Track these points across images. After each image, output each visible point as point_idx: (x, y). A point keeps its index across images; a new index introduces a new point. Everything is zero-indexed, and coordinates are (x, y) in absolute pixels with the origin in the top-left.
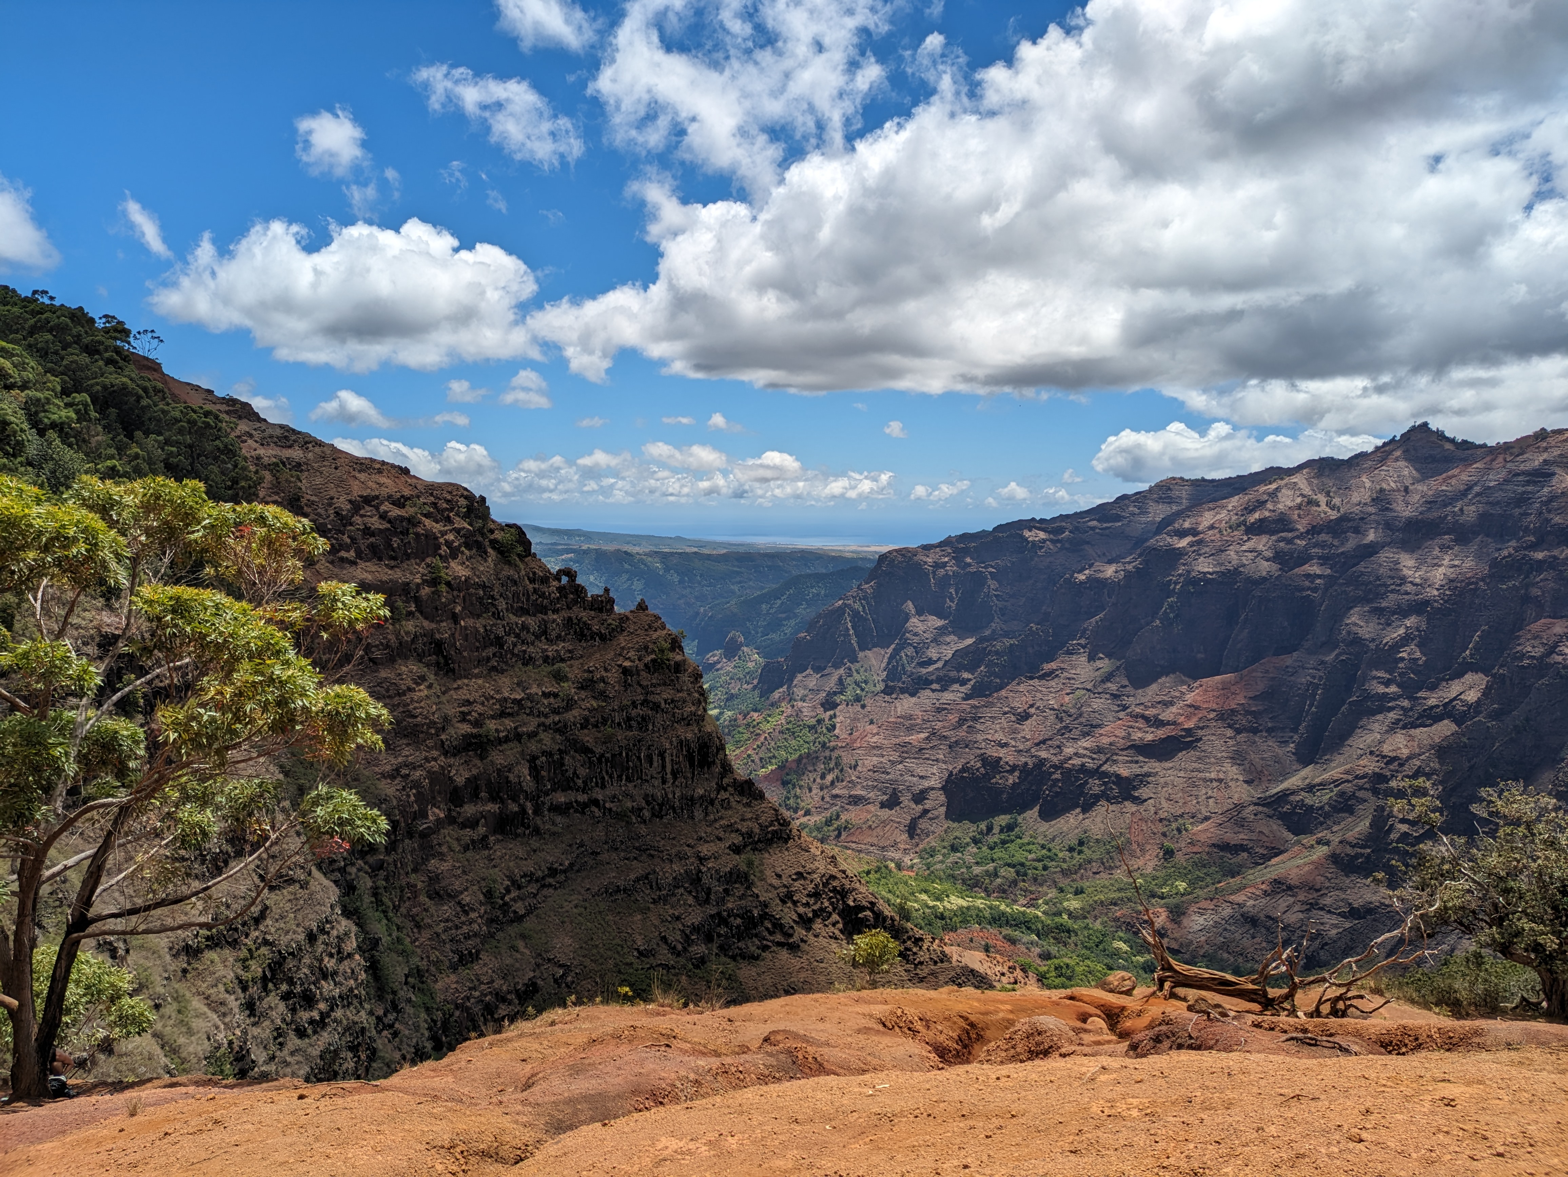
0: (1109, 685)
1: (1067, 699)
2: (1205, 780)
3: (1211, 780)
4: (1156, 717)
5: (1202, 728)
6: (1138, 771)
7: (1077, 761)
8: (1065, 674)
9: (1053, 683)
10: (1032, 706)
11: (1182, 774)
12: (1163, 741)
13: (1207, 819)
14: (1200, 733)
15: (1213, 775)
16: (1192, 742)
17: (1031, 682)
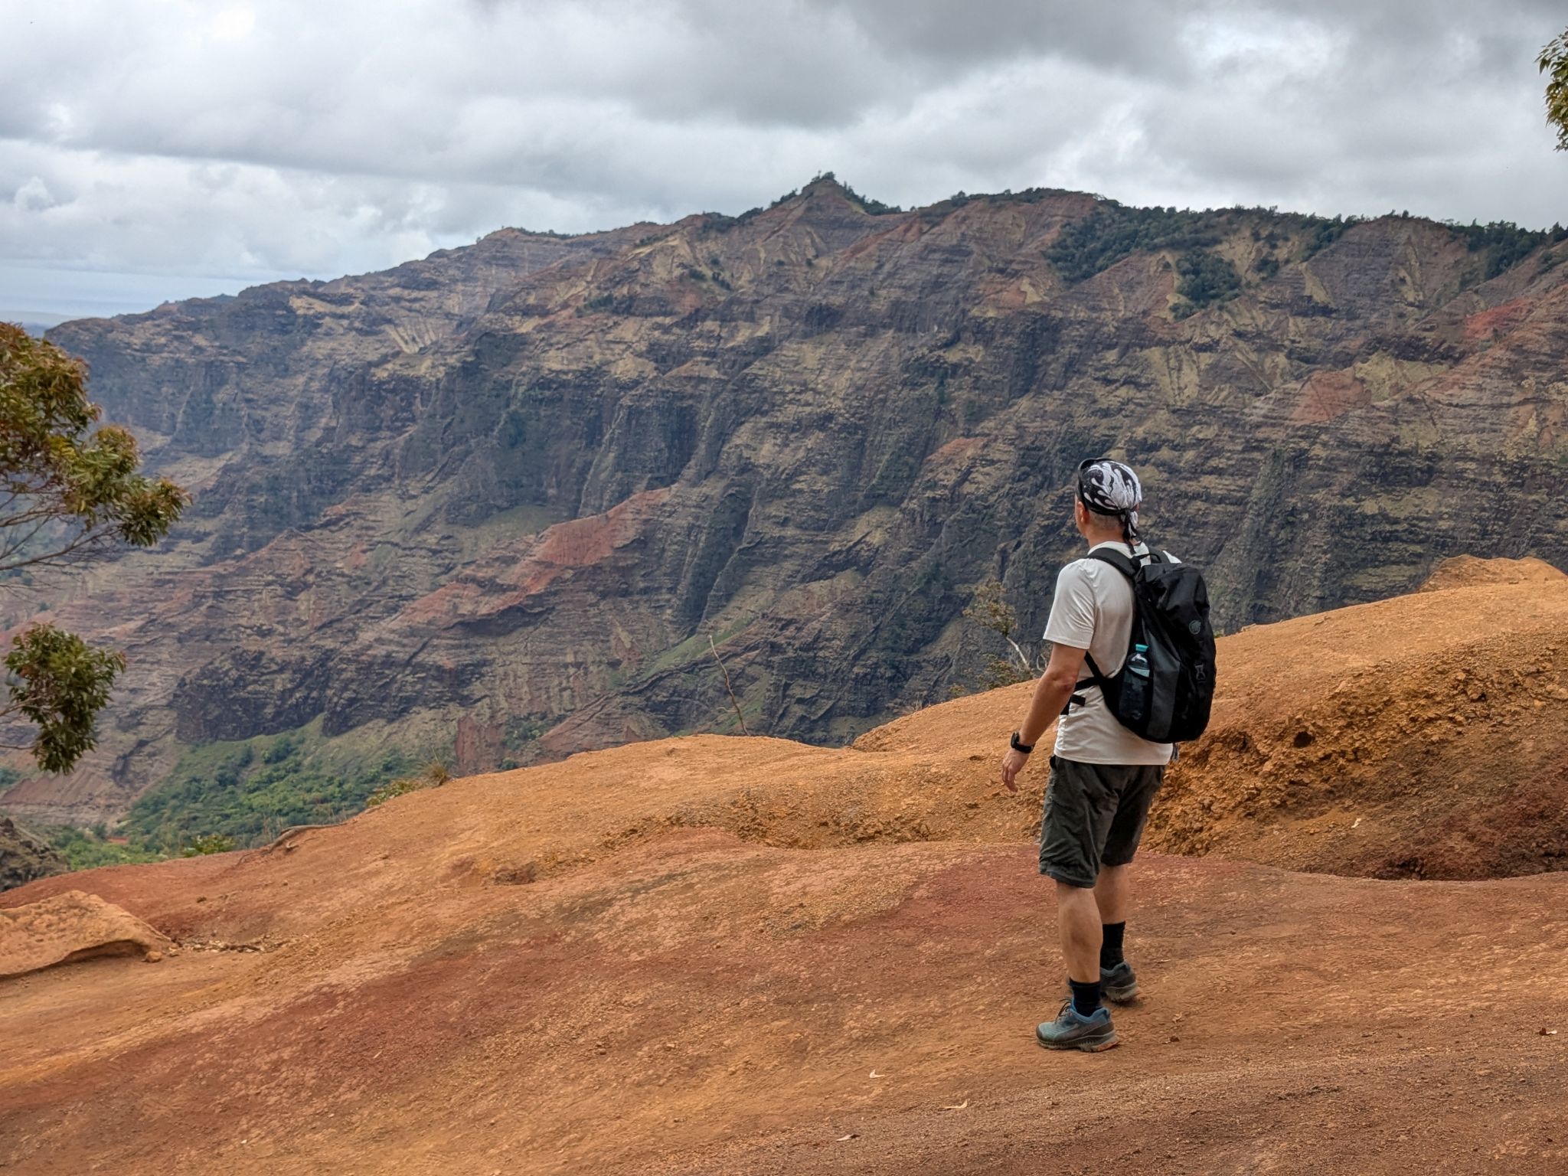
0: (425, 536)
1: (363, 559)
2: (556, 665)
3: (566, 666)
4: (492, 580)
5: (555, 594)
6: (467, 659)
7: (380, 651)
8: (360, 522)
9: (341, 536)
10: (310, 571)
11: (527, 660)
12: (503, 613)
13: (560, 719)
14: (553, 600)
15: (570, 659)
16: (541, 613)
17: (308, 535)
